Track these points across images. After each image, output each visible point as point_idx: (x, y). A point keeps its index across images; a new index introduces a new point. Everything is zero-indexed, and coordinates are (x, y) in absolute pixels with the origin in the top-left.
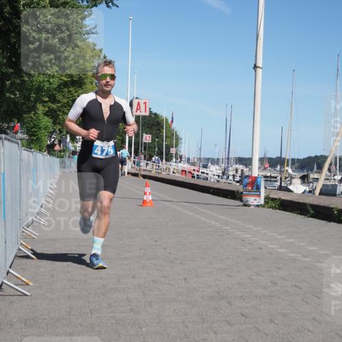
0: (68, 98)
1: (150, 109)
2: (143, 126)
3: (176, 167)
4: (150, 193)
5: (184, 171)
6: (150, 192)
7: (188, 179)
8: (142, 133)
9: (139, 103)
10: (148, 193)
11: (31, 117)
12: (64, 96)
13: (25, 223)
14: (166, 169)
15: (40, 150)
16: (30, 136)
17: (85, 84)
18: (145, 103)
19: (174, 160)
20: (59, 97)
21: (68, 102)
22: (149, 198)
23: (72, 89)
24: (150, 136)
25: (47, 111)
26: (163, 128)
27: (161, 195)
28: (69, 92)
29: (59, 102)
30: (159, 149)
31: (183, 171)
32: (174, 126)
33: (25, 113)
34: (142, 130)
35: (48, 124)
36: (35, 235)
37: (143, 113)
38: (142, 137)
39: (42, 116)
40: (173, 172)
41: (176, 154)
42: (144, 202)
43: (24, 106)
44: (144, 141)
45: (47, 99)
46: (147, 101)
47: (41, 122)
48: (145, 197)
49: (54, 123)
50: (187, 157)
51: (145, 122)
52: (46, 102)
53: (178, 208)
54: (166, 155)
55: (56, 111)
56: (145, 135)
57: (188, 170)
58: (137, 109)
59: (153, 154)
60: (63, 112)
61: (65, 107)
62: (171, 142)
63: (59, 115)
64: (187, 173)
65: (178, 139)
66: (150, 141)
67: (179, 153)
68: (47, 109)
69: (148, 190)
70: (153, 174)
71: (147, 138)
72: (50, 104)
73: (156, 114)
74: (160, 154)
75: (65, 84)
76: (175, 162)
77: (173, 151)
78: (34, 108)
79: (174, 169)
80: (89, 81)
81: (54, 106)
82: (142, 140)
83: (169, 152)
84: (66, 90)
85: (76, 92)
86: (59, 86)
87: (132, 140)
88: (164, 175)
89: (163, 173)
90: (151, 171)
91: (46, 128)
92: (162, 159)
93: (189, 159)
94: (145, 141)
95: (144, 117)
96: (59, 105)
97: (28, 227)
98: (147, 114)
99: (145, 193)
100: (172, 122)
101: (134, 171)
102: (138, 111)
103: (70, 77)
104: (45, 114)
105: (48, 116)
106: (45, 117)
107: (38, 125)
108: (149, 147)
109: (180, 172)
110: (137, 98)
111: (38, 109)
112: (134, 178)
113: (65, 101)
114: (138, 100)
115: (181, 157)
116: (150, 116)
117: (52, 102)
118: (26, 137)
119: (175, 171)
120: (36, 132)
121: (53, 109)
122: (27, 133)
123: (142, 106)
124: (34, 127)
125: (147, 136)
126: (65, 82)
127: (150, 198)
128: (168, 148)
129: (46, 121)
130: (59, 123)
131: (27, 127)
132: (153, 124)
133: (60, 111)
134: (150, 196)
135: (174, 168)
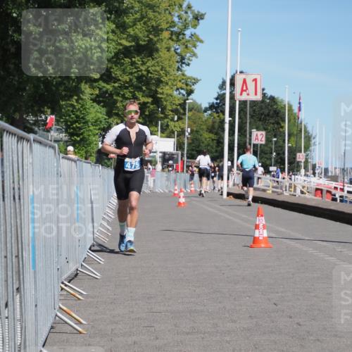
0: (131, 74)
1: (263, 90)
2: (252, 117)
3: (306, 184)
4: (264, 227)
5: (319, 191)
6: (264, 224)
7: (325, 203)
8: (251, 128)
9: (245, 81)
10: (261, 226)
11: (73, 106)
12: (124, 71)
13: (66, 276)
14: (290, 187)
15: (86, 159)
16: (71, 135)
17: (157, 50)
18: (255, 80)
19: (303, 171)
20: (116, 72)
21: (131, 80)
22: (262, 234)
23: (137, 59)
24: (264, 133)
25: (98, 96)
26: (284, 121)
27: (283, 230)
28: (133, 63)
29: (116, 80)
30: (278, 154)
31: (317, 189)
32: (302, 116)
33: (63, 98)
34: (250, 123)
35: (100, 115)
36: (81, 294)
37: (252, 96)
38: (250, 136)
39: (89, 103)
40: (302, 192)
41: (306, 162)
42: (256, 240)
43: (62, 88)
44: (254, 142)
45: (97, 76)
46: (258, 77)
47: (88, 113)
48: (257, 231)
49: (109, 114)
50: (323, 166)
51: (254, 111)
52: (96, 81)
53: (311, 250)
54: (290, 163)
55: (111, 95)
56: (255, 132)
57: (325, 189)
58: (242, 91)
59: (268, 162)
60: (123, 96)
61: (127, 88)
62: (298, 143)
63: (116, 102)
64: (324, 193)
65: (308, 138)
66: (264, 143)
67: (309, 160)
68: (97, 92)
69: (261, 221)
70: (269, 194)
71: (259, 137)
72: (102, 84)
73: (272, 98)
74: (280, 163)
75: (127, 52)
76: (305, 175)
77: (301, 157)
78: (77, 91)
79: (303, 187)
80: (165, 46)
81: (108, 87)
82: (250, 140)
83: (295, 158)
84: (127, 60)
85: (144, 63)
86: (117, 55)
87: (234, 141)
88: (286, 196)
89: (286, 194)
90: (264, 191)
91: (96, 123)
92: (283, 170)
93: (326, 170)
94: (256, 142)
95: (254, 103)
96: (116, 85)
97: (69, 282)
98: (259, 97)
99: (257, 227)
100: (300, 110)
101: (238, 190)
102: (244, 93)
103: (133, 41)
104: (94, 100)
105: (98, 103)
106: (95, 104)
107: (83, 118)
108: (262, 151)
109: (313, 191)
110: (241, 72)
111: (83, 92)
112: (238, 202)
113: (126, 78)
114: (243, 76)
115: (314, 167)
116: (263, 101)
117: (105, 81)
118: (63, 136)
119: (305, 190)
120: (80, 129)
121: (106, 92)
122: (66, 131)
123: (251, 85)
124: (76, 122)
125: (259, 133)
126: (126, 48)
127: (265, 234)
128: (293, 152)
129: (96, 112)
130: (117, 115)
131: (66, 121)
132: (268, 115)
133: (118, 94)
134: (265, 231)
135: (301, 185)
